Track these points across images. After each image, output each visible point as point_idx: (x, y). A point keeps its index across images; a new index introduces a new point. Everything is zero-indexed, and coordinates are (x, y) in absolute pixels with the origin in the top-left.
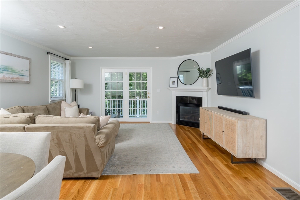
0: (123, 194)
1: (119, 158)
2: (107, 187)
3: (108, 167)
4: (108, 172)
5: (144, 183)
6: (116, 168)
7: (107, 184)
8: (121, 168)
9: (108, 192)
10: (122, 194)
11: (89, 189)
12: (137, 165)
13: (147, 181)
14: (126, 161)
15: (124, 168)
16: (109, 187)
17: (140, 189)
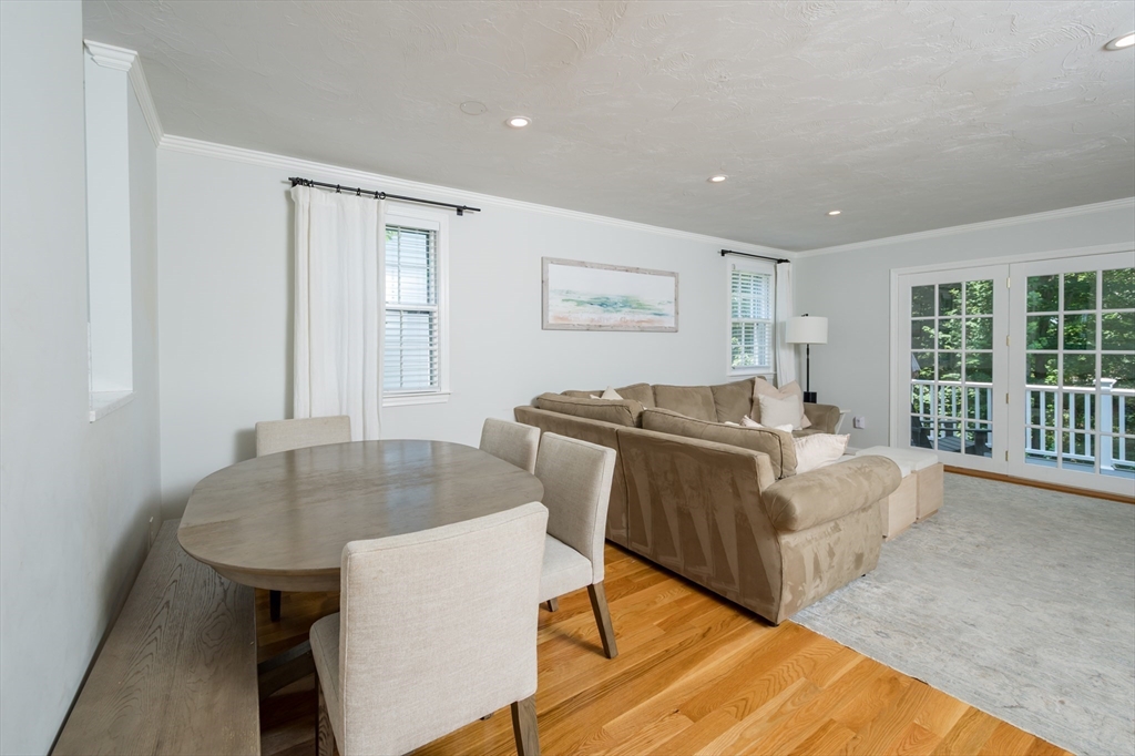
0: (827, 719)
1: (889, 595)
2: (790, 666)
3: (829, 608)
4: (818, 624)
5: (943, 736)
6: (855, 622)
7: (795, 657)
8: (877, 633)
9: (783, 683)
10: (824, 716)
11: (735, 643)
12: (954, 655)
13: (963, 736)
14: (914, 617)
15: (887, 636)
16: (798, 669)
17: (907, 746)
